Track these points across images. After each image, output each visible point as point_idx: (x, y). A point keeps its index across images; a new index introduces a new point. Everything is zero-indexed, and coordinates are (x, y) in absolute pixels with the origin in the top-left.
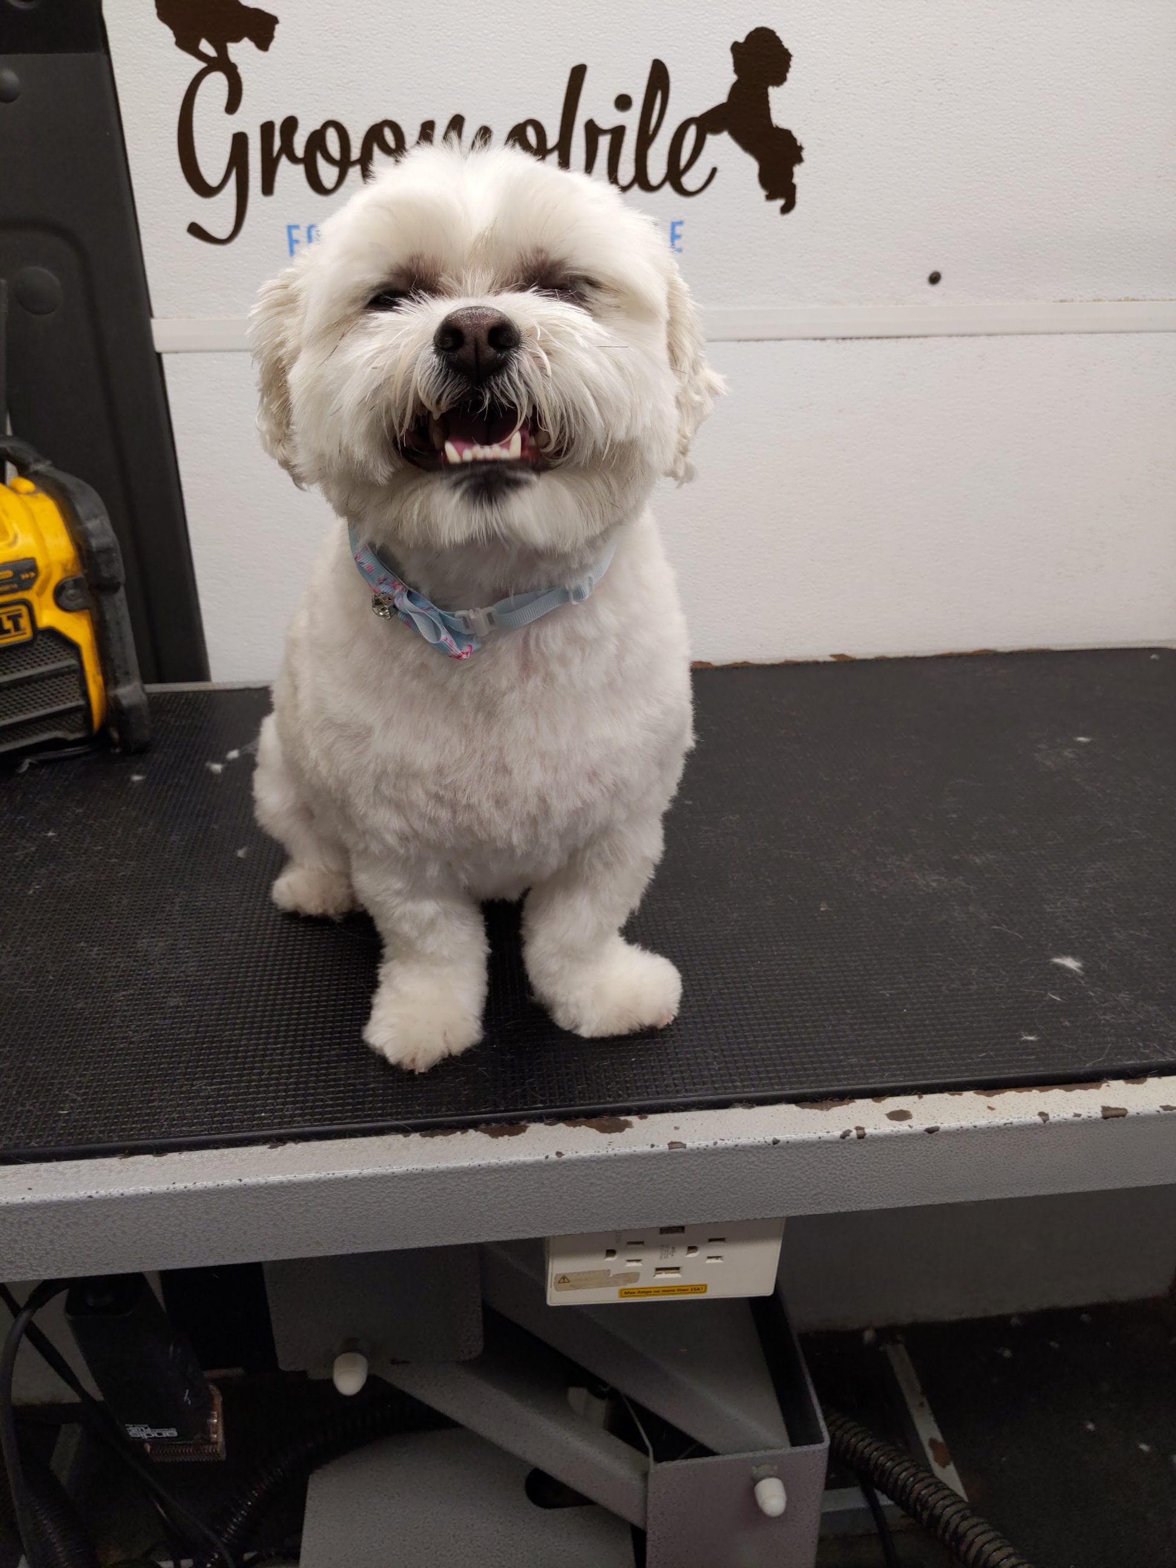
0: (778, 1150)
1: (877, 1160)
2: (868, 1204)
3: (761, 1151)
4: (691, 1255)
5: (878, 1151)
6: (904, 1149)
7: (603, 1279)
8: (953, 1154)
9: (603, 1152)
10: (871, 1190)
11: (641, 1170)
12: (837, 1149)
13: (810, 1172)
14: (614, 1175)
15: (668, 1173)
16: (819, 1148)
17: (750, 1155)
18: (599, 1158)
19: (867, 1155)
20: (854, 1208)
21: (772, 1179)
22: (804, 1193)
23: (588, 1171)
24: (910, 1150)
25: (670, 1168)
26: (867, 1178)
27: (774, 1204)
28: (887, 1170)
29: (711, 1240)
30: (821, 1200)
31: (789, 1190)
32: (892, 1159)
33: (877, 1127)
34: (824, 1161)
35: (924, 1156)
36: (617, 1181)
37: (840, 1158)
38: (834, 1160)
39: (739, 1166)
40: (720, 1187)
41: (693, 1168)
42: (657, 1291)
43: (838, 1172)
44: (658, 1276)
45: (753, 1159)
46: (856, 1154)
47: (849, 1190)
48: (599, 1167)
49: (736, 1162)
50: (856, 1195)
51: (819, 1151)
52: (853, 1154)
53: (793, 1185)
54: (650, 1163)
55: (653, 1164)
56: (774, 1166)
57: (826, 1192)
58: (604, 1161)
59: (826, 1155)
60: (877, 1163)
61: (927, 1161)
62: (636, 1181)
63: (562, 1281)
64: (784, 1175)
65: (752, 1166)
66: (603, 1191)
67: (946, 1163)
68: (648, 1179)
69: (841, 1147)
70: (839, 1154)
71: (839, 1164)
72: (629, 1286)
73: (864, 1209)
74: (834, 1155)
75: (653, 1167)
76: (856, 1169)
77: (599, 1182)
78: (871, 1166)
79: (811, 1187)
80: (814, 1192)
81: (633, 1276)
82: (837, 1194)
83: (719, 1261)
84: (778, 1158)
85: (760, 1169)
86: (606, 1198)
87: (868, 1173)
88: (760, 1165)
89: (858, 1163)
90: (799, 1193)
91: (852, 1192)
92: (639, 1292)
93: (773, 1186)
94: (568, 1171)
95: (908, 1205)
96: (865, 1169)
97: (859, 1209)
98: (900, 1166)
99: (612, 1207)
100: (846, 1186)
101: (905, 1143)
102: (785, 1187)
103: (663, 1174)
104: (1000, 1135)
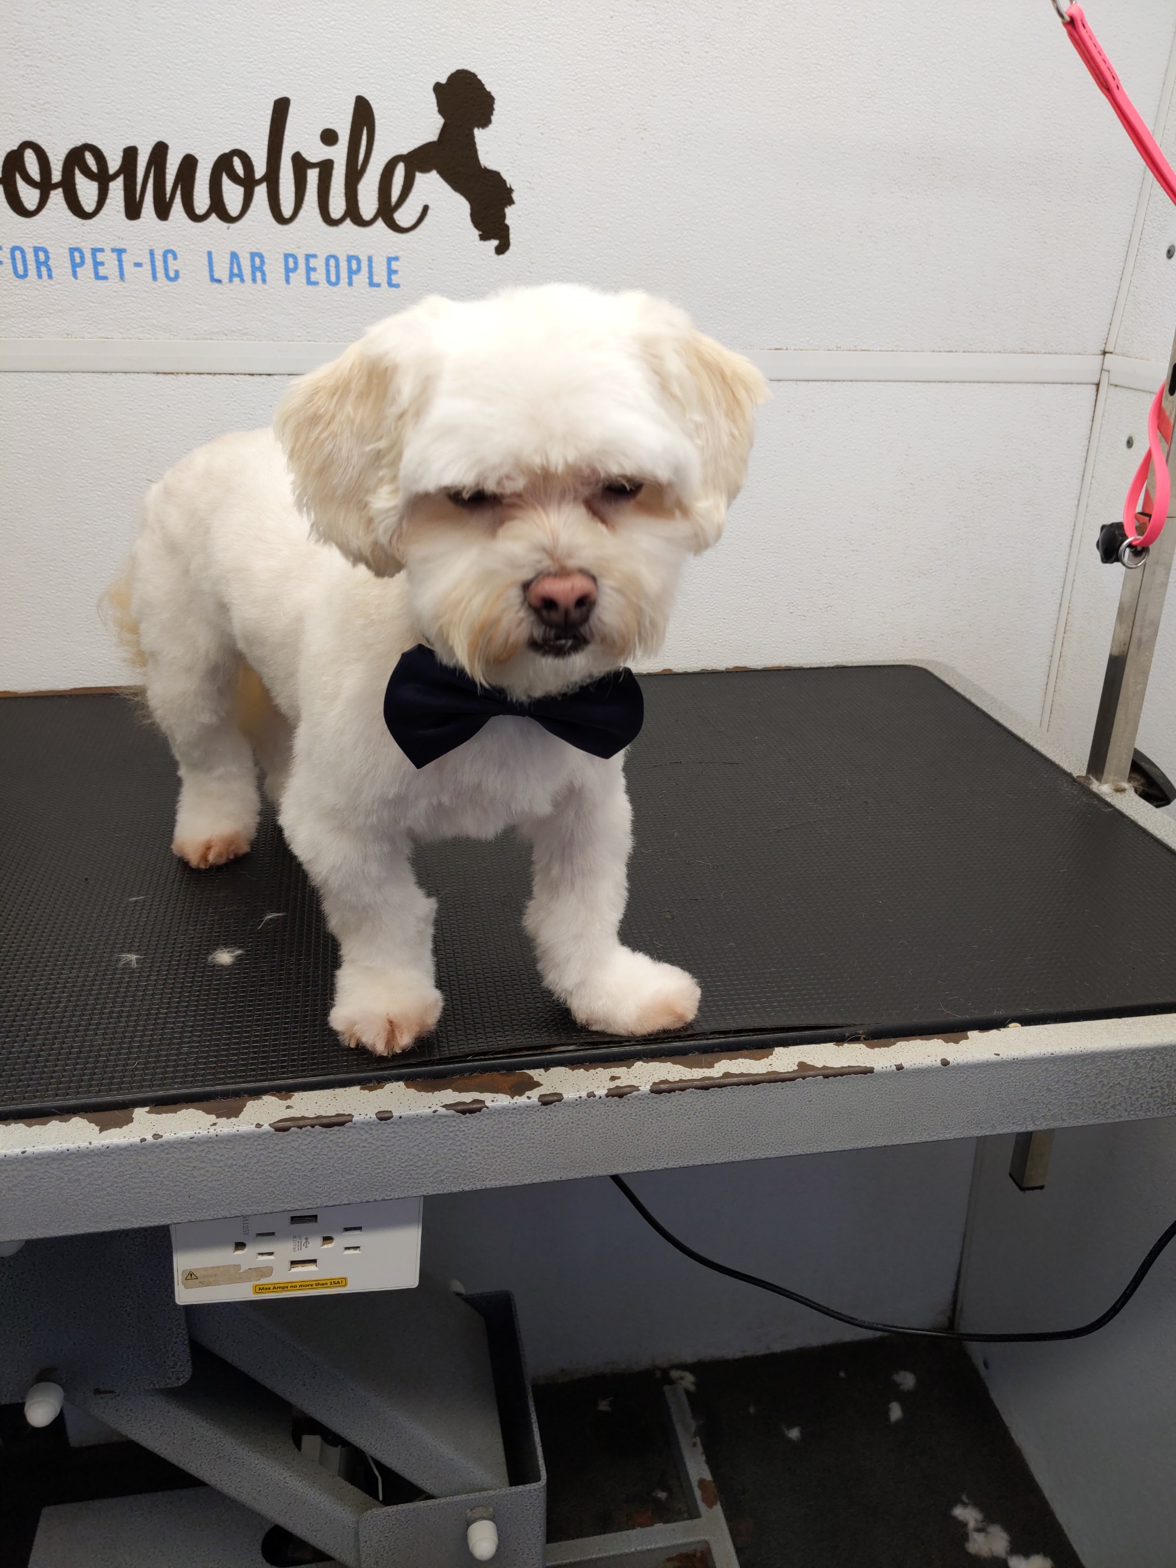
0: (391, 1126)
1: (496, 1134)
2: (493, 1182)
3: (373, 1127)
4: (326, 1246)
5: (496, 1124)
6: (524, 1121)
7: (233, 1275)
8: (574, 1125)
9: (204, 1133)
10: (494, 1167)
11: (247, 1152)
12: (454, 1124)
13: (428, 1148)
14: (218, 1157)
15: (276, 1154)
16: (434, 1123)
17: (362, 1132)
18: (199, 1139)
19: (486, 1129)
20: (479, 1186)
21: (388, 1157)
22: (423, 1172)
23: (190, 1154)
24: (529, 1122)
25: (277, 1148)
26: (488, 1154)
27: (393, 1184)
28: (507, 1144)
29: (347, 1229)
30: (443, 1178)
31: (407, 1169)
32: (512, 1133)
33: (495, 1099)
34: (442, 1136)
35: (545, 1129)
36: (222, 1164)
37: (458, 1133)
38: (452, 1135)
39: (351, 1144)
40: (333, 1167)
41: (303, 1148)
42: (294, 1287)
43: (457, 1148)
44: (293, 1270)
45: (366, 1136)
46: (475, 1128)
47: (471, 1167)
48: (201, 1148)
49: (348, 1140)
50: (479, 1172)
51: (435, 1126)
52: (472, 1128)
53: (411, 1163)
54: (256, 1143)
55: (259, 1144)
56: (390, 1144)
57: (447, 1170)
58: (206, 1142)
59: (443, 1130)
60: (497, 1137)
61: (548, 1134)
62: (243, 1164)
63: (189, 1277)
64: (401, 1153)
65: (365, 1145)
66: (208, 1175)
67: (568, 1136)
68: (255, 1160)
69: (458, 1121)
70: (457, 1128)
71: (457, 1139)
72: (263, 1281)
73: (488, 1186)
74: (451, 1129)
75: (259, 1147)
76: (476, 1144)
77: (202, 1165)
78: (492, 1142)
79: (431, 1165)
80: (435, 1170)
81: (267, 1271)
82: (460, 1172)
83: (357, 1252)
84: (393, 1135)
85: (374, 1147)
86: (211, 1182)
87: (490, 1148)
88: (374, 1142)
89: (477, 1138)
90: (419, 1171)
91: (475, 1169)
92: (274, 1288)
93: (390, 1165)
94: (167, 1154)
95: (534, 1182)
96: (484, 1144)
97: (483, 1187)
98: (521, 1140)
99: (220, 1192)
100: (467, 1162)
101: (524, 1115)
102: (403, 1165)
103: (271, 1155)
104: (621, 1105)
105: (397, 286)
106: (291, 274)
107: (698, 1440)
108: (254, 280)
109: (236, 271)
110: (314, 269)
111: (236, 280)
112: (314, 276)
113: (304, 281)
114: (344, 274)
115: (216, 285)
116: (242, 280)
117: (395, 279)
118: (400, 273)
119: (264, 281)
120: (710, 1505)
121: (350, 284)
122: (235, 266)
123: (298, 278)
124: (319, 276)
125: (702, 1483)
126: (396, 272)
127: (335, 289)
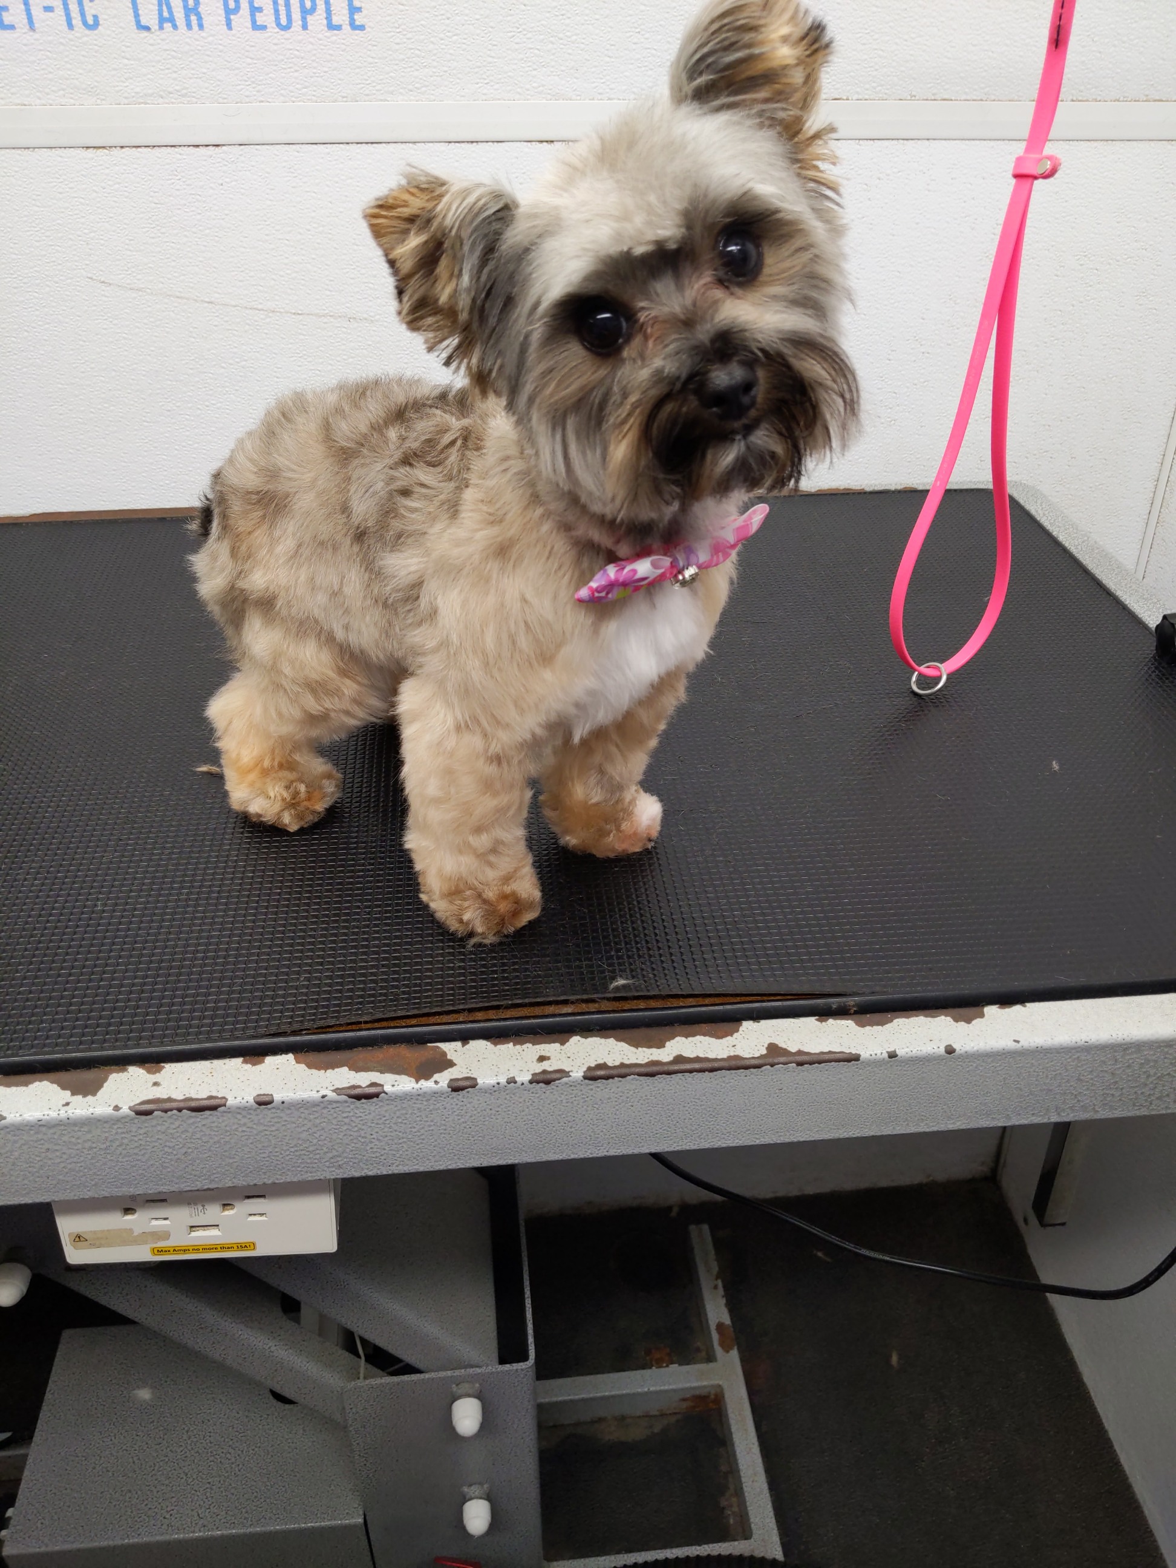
0: (274, 1111)
1: (400, 1120)
2: (401, 1167)
3: (252, 1112)
4: (226, 1213)
5: (399, 1110)
6: (431, 1108)
7: (126, 1238)
8: (493, 1112)
9: (53, 1114)
10: (401, 1152)
11: (107, 1135)
12: (348, 1109)
13: (319, 1133)
14: (73, 1140)
15: (141, 1137)
16: (324, 1108)
17: (239, 1116)
18: (48, 1122)
19: (387, 1115)
20: (384, 1171)
21: (273, 1142)
22: (318, 1157)
23: (40, 1136)
24: (439, 1109)
25: (142, 1131)
26: (393, 1140)
27: (284, 1168)
28: (414, 1130)
29: (248, 1197)
30: (340, 1163)
31: (297, 1153)
32: (418, 1119)
33: (396, 1084)
34: (334, 1122)
35: (458, 1115)
36: (80, 1146)
37: (353, 1119)
38: (346, 1120)
39: (228, 1128)
40: (210, 1151)
41: (172, 1131)
42: (196, 1250)
43: (356, 1134)
44: (193, 1234)
45: (244, 1121)
46: (373, 1114)
47: (374, 1153)
48: (52, 1131)
49: (223, 1124)
50: (383, 1158)
51: (325, 1111)
52: (370, 1114)
53: (301, 1148)
54: (115, 1127)
55: (118, 1128)
56: (274, 1129)
57: (345, 1155)
58: (54, 1126)
59: (335, 1115)
60: (401, 1123)
61: (463, 1120)
62: (104, 1146)
63: (77, 1239)
64: (287, 1138)
65: (244, 1129)
66: (65, 1156)
67: (486, 1123)
68: (117, 1143)
69: (352, 1106)
70: (351, 1114)
71: (354, 1125)
72: (161, 1244)
73: (396, 1172)
74: (345, 1115)
75: (120, 1131)
76: (376, 1130)
77: (57, 1148)
78: (396, 1128)
79: (325, 1149)
80: (330, 1155)
81: (166, 1235)
82: (360, 1157)
83: (263, 1218)
84: (276, 1120)
85: (255, 1132)
86: (70, 1163)
87: (393, 1134)
88: (255, 1126)
89: (377, 1124)
90: (311, 1156)
91: (378, 1155)
92: (174, 1250)
93: (276, 1150)
94: (15, 1135)
95: (450, 1167)
96: (386, 1130)
97: (390, 1172)
98: (430, 1126)
99: (82, 1174)
100: (368, 1148)
101: (431, 1102)
102: (292, 1150)
103: (136, 1139)
104: (548, 1092)
105: (362, 28)
106: (232, 17)
107: (720, 1283)
108: (189, 26)
109: (166, 14)
110: (260, 10)
111: (168, 26)
112: (260, 19)
113: (249, 25)
114: (296, 15)
115: (145, 34)
116: (175, 27)
117: (359, 19)
118: (365, 12)
119: (201, 26)
120: (727, 1349)
121: (305, 27)
122: (164, 8)
123: (242, 19)
124: (266, 17)
125: (720, 1327)
126: (359, 9)
127: (287, 34)
